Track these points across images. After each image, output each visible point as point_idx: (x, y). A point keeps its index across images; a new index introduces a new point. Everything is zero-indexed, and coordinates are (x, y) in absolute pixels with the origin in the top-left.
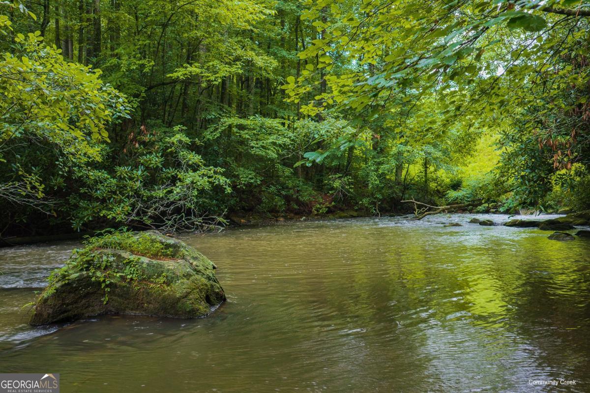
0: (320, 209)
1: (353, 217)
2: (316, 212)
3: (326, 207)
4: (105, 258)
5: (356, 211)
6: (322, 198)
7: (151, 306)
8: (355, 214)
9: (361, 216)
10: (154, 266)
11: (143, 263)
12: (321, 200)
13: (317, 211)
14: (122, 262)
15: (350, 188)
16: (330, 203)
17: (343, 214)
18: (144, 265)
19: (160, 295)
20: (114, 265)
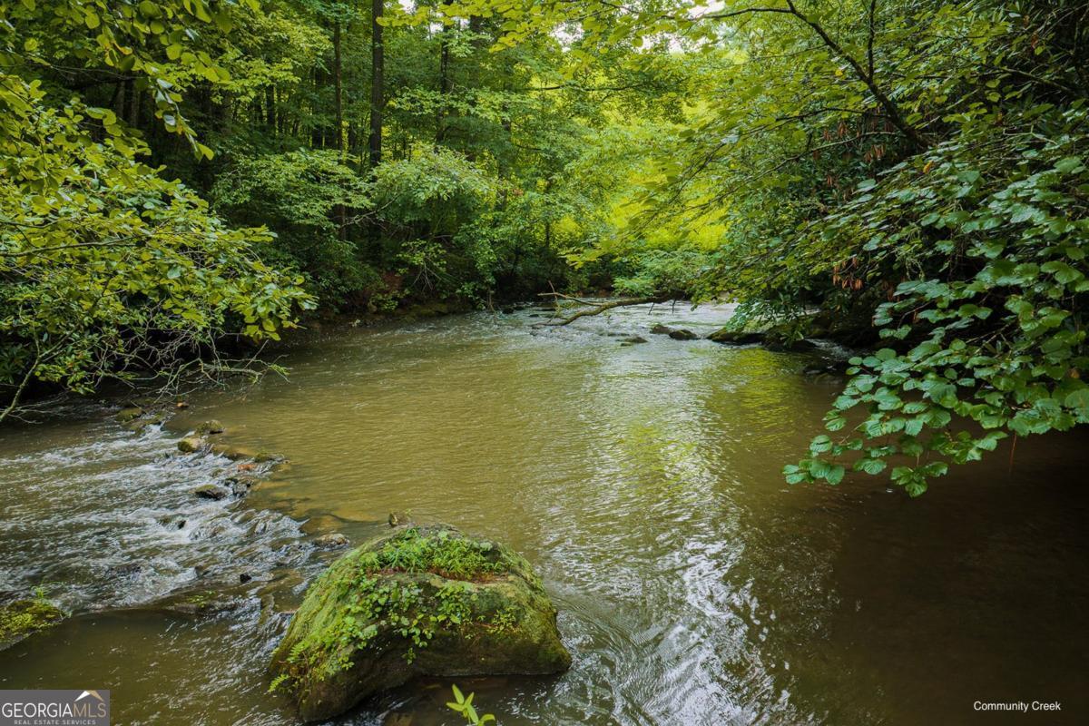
0: (384, 302)
1: (441, 315)
2: (375, 308)
3: (395, 298)
4: (405, 591)
5: (444, 302)
6: (383, 280)
7: (492, 660)
8: (444, 308)
9: (454, 313)
10: (487, 596)
11: (470, 594)
12: (383, 286)
13: (378, 306)
14: (433, 595)
15: (441, 265)
16: (402, 291)
17: (425, 311)
18: (474, 598)
19: (510, 643)
20: (420, 600)
